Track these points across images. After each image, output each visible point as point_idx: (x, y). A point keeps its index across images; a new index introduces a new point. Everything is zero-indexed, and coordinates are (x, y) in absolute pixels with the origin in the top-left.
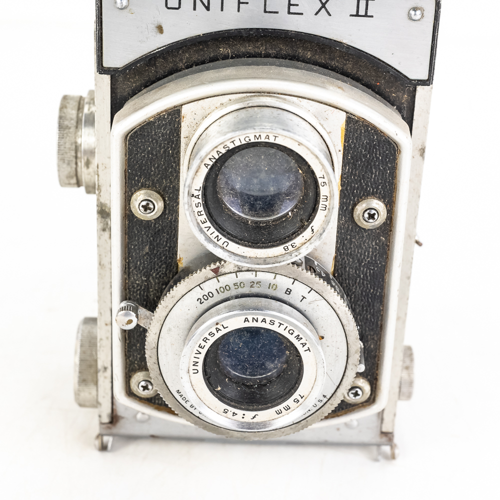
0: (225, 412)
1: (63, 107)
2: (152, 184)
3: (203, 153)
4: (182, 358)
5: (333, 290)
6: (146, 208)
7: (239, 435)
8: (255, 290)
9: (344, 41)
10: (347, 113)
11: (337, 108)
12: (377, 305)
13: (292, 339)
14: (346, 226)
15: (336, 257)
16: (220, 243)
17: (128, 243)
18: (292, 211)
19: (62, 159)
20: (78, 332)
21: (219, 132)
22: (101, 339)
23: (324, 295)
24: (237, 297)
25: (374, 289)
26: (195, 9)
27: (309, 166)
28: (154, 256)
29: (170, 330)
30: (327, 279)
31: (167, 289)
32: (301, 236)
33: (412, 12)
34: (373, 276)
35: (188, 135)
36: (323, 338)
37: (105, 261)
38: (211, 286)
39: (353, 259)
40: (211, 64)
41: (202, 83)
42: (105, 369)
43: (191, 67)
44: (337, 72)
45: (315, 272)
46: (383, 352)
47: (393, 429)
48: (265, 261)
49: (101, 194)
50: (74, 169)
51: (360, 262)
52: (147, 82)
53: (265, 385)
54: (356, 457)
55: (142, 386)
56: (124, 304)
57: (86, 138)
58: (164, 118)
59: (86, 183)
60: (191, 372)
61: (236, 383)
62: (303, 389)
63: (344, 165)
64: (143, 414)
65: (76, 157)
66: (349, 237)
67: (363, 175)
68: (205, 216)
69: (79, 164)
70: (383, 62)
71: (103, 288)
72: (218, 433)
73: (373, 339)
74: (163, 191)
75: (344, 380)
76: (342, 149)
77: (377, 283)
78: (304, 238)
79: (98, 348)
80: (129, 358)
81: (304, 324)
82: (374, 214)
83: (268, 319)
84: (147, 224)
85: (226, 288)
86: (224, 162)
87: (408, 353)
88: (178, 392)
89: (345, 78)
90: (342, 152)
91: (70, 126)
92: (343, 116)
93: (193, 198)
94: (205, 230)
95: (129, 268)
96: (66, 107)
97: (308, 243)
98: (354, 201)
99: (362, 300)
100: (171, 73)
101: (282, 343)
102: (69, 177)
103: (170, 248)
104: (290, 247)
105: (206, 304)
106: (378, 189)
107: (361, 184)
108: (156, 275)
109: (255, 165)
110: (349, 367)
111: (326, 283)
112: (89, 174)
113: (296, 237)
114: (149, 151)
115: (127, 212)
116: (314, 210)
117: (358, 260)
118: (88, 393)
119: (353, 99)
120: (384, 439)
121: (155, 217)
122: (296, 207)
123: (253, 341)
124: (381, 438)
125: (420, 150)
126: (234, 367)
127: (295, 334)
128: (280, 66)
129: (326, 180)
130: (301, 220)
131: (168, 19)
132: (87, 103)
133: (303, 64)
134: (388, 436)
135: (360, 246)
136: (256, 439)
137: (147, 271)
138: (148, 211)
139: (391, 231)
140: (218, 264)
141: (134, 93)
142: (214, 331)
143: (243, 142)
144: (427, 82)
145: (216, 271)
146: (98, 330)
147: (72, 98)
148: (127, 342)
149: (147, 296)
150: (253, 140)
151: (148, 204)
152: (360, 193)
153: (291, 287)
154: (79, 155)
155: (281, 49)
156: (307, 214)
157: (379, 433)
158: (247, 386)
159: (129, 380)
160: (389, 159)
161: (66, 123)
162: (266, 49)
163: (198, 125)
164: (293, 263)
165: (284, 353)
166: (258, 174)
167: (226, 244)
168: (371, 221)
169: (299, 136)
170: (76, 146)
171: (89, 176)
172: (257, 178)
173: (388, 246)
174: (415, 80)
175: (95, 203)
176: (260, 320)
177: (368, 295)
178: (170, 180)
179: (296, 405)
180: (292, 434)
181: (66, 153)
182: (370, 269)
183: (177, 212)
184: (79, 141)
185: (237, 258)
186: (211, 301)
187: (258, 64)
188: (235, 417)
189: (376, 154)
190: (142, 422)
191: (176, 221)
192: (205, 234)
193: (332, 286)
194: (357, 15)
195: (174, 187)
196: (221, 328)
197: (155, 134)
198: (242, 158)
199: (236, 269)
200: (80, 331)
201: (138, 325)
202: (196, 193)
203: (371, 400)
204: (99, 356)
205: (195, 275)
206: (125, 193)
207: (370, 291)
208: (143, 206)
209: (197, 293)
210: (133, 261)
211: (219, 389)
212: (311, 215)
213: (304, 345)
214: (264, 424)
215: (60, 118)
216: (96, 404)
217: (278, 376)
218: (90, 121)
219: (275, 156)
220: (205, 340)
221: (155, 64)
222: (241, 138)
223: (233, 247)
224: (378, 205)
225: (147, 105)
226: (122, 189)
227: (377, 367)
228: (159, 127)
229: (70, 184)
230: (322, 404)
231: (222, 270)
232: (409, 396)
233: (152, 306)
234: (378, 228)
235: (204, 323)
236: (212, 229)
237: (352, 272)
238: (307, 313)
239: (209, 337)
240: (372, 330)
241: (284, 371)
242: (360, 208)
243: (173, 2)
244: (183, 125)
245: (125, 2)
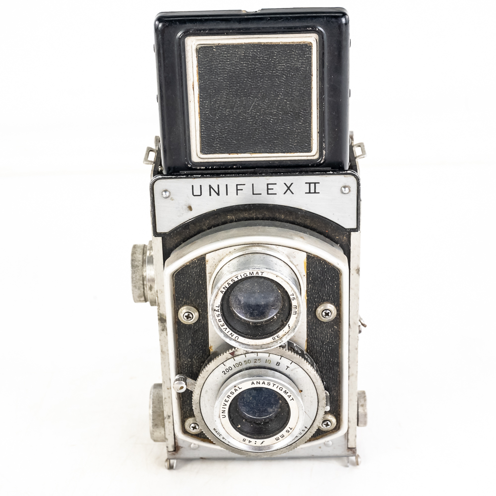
0: (244, 440)
1: (133, 253)
2: (191, 302)
3: (219, 285)
4: (215, 409)
5: (306, 361)
6: (188, 317)
7: (254, 454)
8: (258, 364)
9: (303, 209)
10: (307, 253)
11: (300, 250)
12: (335, 368)
13: (282, 393)
14: (312, 320)
15: (307, 340)
16: (233, 337)
17: (178, 339)
18: (276, 315)
19: (134, 286)
20: (151, 394)
21: (228, 271)
22: (165, 398)
23: (300, 365)
24: (247, 369)
25: (333, 359)
26: (210, 195)
27: (284, 289)
28: (195, 346)
29: (207, 391)
30: (302, 355)
31: (203, 366)
32: (282, 330)
33: (343, 189)
34: (332, 350)
35: (210, 272)
36: (302, 391)
37: (164, 350)
38: (230, 363)
39: (318, 341)
40: (223, 226)
41: (218, 241)
42: (169, 416)
43: (211, 228)
44: (301, 226)
45: (294, 350)
46: (342, 398)
47: (355, 446)
48: (262, 347)
49: (160, 308)
50: (142, 292)
51: (323, 342)
52: (184, 239)
53: (268, 422)
54: (334, 465)
55: (192, 427)
56: (177, 377)
57: (149, 271)
58: (195, 262)
59: (150, 300)
60: (221, 417)
61: (250, 422)
62: (291, 424)
63: (308, 284)
64: (194, 444)
65: (143, 284)
66: (314, 327)
67: (320, 290)
68: (223, 322)
69: (145, 288)
70: (328, 219)
71: (165, 366)
72: (241, 454)
73: (335, 389)
74: (198, 306)
75: (317, 416)
76: (305, 274)
77: (334, 355)
78: (284, 332)
79: (164, 404)
80: (183, 410)
81: (289, 384)
82: (329, 313)
83: (266, 382)
84: (189, 327)
85: (240, 364)
86: (233, 289)
87: (362, 395)
88: (214, 429)
89: (306, 230)
90: (306, 276)
91: (138, 265)
92: (305, 255)
93: (215, 312)
94: (224, 330)
95: (180, 354)
96: (135, 253)
97: (287, 335)
98: (316, 305)
99: (326, 366)
100: (199, 232)
101: (277, 396)
102: (140, 297)
103: (204, 340)
104: (276, 338)
105: (228, 374)
106: (330, 297)
107: (319, 295)
108: (197, 357)
109: (251, 289)
110: (319, 408)
111: (301, 357)
112: (152, 294)
113: (279, 331)
114: (187, 283)
115: (177, 320)
116: (289, 314)
117: (322, 341)
118: (159, 433)
119: (310, 244)
120: (350, 452)
121: (194, 322)
122: (278, 313)
123: (258, 396)
124: (348, 451)
125: (356, 270)
126: (248, 412)
127: (284, 390)
128: (265, 225)
129: (295, 296)
130: (282, 321)
131: (195, 202)
132: (148, 250)
133: (280, 223)
134: (352, 450)
135: (322, 333)
136: (265, 457)
137: (191, 356)
138: (189, 319)
139: (340, 322)
140: (233, 349)
141: (176, 246)
142: (234, 391)
143: (243, 277)
144: (356, 230)
145: (232, 354)
146: (163, 393)
147: (139, 247)
148: (181, 399)
149: (192, 370)
150: (249, 275)
151: (189, 315)
152: (319, 300)
153: (279, 361)
154: (145, 283)
155: (265, 214)
156: (285, 317)
157: (347, 448)
158: (257, 424)
159: (184, 424)
160: (335, 279)
161: (136, 263)
162: (256, 215)
163: (216, 266)
164: (280, 346)
165: (278, 402)
166: (253, 295)
167: (237, 338)
168: (327, 317)
169: (276, 271)
170: (143, 278)
171: (152, 296)
172: (253, 297)
173: (339, 332)
174: (348, 229)
175: (156, 314)
176: (261, 383)
177: (330, 363)
178: (202, 299)
179: (287, 434)
180: (288, 452)
181: (137, 282)
182: (329, 346)
183: (207, 318)
184: (145, 274)
185: (244, 346)
186: (231, 372)
187: (251, 225)
188: (250, 444)
189: (327, 276)
190: (194, 449)
191: (207, 323)
192: (224, 333)
193: (305, 359)
194: (310, 193)
195: (204, 303)
196: (238, 389)
197: (191, 272)
198: (243, 286)
199: (245, 352)
200: (152, 394)
201: (187, 390)
202: (217, 309)
203: (338, 428)
204: (164, 409)
205: (220, 357)
206: (174, 309)
207: (330, 359)
208: (186, 316)
209: (222, 368)
210: (182, 350)
211: (239, 426)
212: (288, 318)
213: (289, 396)
214: (269, 447)
215: (132, 260)
216: (165, 439)
217: (276, 416)
218: (151, 260)
219: (264, 283)
220: (229, 397)
221: (189, 228)
222: (241, 275)
223: (242, 339)
224: (331, 307)
225: (184, 255)
226: (172, 307)
227: (339, 407)
228: (193, 268)
229: (140, 301)
230: (305, 432)
231: (236, 353)
232: (365, 424)
233: (195, 377)
234: (332, 321)
235: (227, 386)
236: (228, 330)
237: (318, 348)
238: (291, 376)
239: (231, 395)
240: (334, 384)
241: (279, 413)
242: (320, 310)
243: (197, 192)
244: (207, 265)
245: (168, 194)
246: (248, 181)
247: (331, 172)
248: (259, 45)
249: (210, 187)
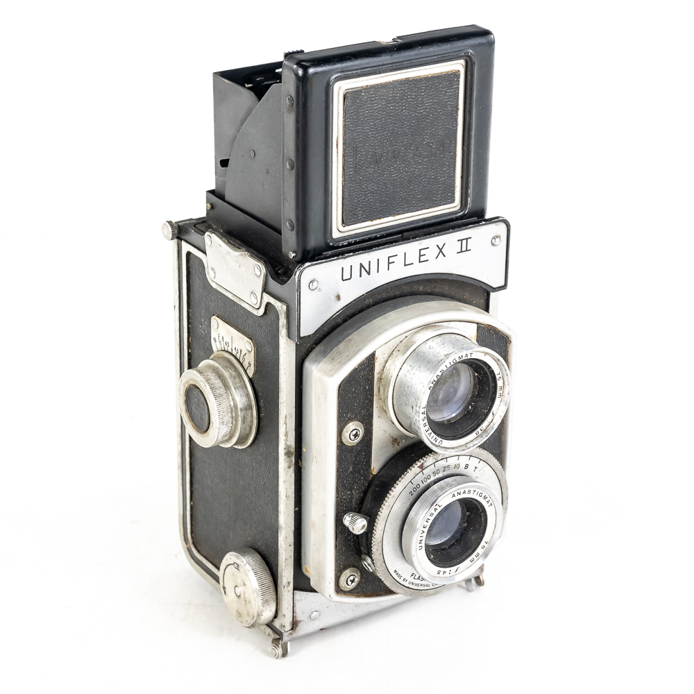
0: (439, 573)
2: (355, 416)
6: (355, 436)
8: (447, 472)
9: (454, 272)
10: (477, 324)
11: (467, 322)
13: (481, 500)
16: (436, 443)
23: (488, 462)
26: (360, 276)
28: (356, 473)
32: (486, 421)
33: (494, 240)
40: (362, 314)
42: (289, 583)
48: (466, 446)
49: (288, 438)
58: (364, 363)
68: (428, 426)
74: (362, 419)
78: (488, 422)
83: (466, 490)
84: (351, 449)
85: (428, 477)
88: (395, 571)
92: (473, 326)
93: (421, 415)
94: (428, 436)
97: (491, 424)
103: (366, 462)
104: (480, 431)
113: (482, 423)
114: (353, 392)
121: (359, 441)
127: (483, 495)
129: (501, 376)
131: (344, 289)
138: (357, 438)
140: (422, 461)
142: (433, 512)
143: (452, 364)
144: (504, 287)
145: (420, 467)
150: (458, 361)
151: (357, 432)
153: (468, 463)
155: (404, 289)
159: (339, 579)
160: (503, 349)
167: (441, 442)
174: (497, 288)
176: (462, 493)
178: (367, 409)
179: (483, 550)
183: (371, 433)
186: (418, 491)
188: (444, 575)
190: (314, 619)
194: (460, 252)
195: (369, 414)
196: (438, 507)
199: (434, 461)
202: (423, 410)
205: (408, 475)
208: (353, 435)
209: (409, 488)
211: (432, 557)
213: (488, 502)
220: (427, 521)
222: (450, 361)
228: (360, 371)
231: (425, 465)
236: (433, 434)
238: (478, 479)
239: (429, 517)
243: (347, 276)
244: (376, 364)
245: (315, 284)
246: (399, 250)
247: (484, 223)
248: (407, 81)
249: (361, 266)
